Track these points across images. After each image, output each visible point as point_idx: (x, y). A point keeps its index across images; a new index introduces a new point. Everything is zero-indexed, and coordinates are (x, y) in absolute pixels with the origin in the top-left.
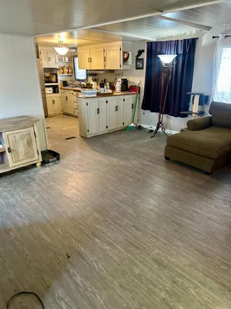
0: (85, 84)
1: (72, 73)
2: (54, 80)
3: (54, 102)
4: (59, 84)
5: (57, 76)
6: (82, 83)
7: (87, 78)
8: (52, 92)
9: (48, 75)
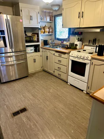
0: (68, 44)
1: (52, 32)
2: (35, 39)
3: (35, 60)
4: (40, 43)
5: (38, 36)
6: (65, 43)
7: (69, 37)
8: (33, 51)
9: (29, 34)
